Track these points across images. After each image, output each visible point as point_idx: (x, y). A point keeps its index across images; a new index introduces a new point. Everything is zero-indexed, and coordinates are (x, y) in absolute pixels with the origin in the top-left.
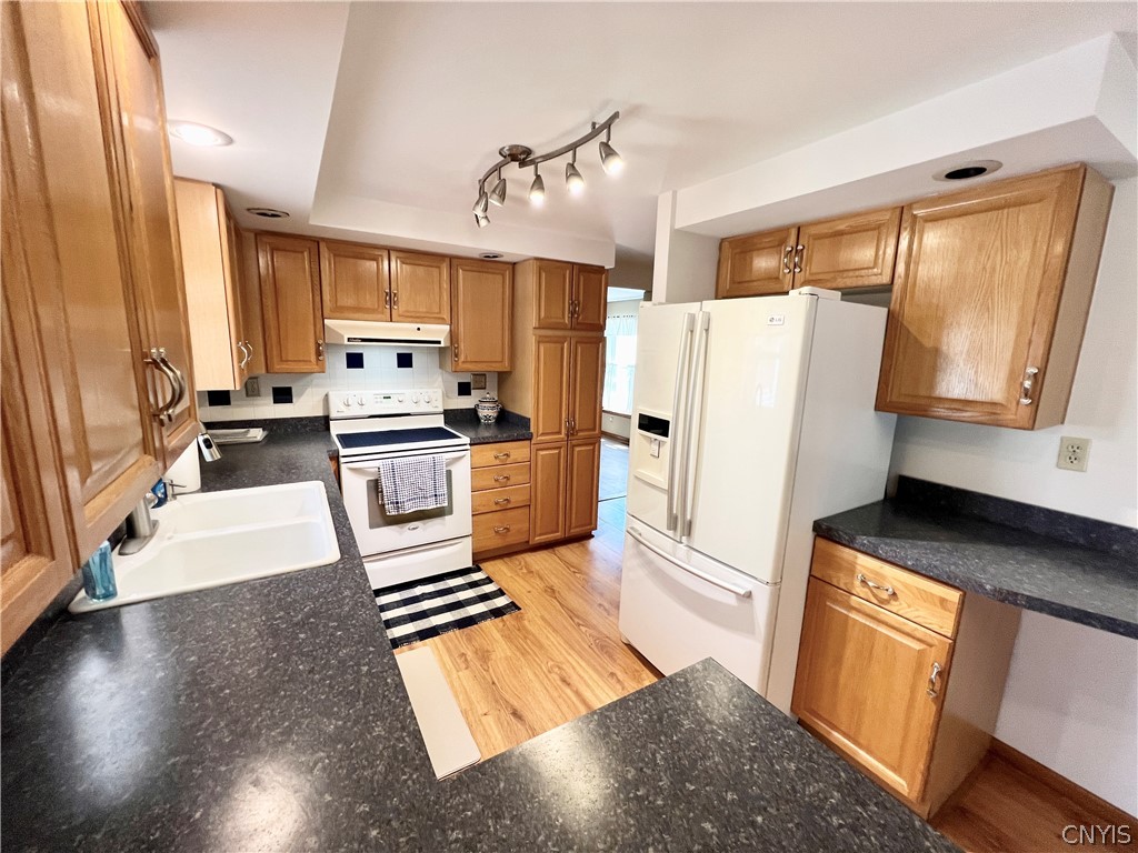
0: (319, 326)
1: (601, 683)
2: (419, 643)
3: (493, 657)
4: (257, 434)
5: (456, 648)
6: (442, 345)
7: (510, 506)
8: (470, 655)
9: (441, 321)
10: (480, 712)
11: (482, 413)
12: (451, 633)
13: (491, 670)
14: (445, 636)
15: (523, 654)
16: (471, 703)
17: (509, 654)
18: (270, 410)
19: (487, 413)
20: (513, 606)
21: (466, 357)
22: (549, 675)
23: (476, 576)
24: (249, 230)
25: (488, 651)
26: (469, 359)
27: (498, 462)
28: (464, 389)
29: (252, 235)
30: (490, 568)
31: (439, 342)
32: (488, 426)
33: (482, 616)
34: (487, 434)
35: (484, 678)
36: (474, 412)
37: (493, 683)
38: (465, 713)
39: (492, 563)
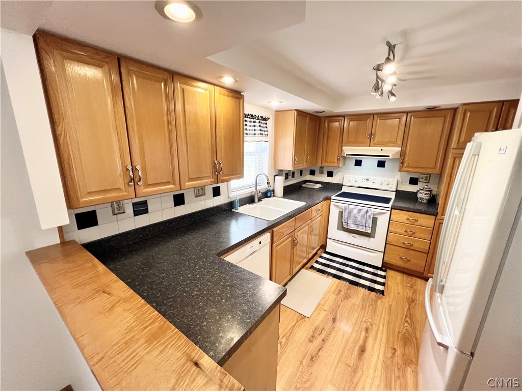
0: (340, 149)
1: (383, 346)
2: (331, 277)
3: (349, 299)
4: (318, 186)
5: (341, 287)
6: (390, 157)
7: (411, 248)
8: (343, 292)
9: (397, 146)
10: (324, 308)
11: (419, 195)
12: (345, 282)
13: (343, 302)
14: (342, 282)
15: (362, 308)
16: (325, 304)
17: (357, 303)
18: (325, 179)
19: (424, 196)
20: (382, 292)
21: (408, 164)
22: (363, 322)
23: (380, 272)
24: (323, 117)
25: (350, 297)
26: (410, 165)
27: (408, 222)
28: (414, 181)
29: (324, 118)
30: (391, 273)
31: (389, 156)
32: (421, 203)
33: (363, 286)
34: (421, 208)
35: (338, 302)
36: (415, 194)
37: (339, 306)
38: (319, 304)
39: (396, 272)
